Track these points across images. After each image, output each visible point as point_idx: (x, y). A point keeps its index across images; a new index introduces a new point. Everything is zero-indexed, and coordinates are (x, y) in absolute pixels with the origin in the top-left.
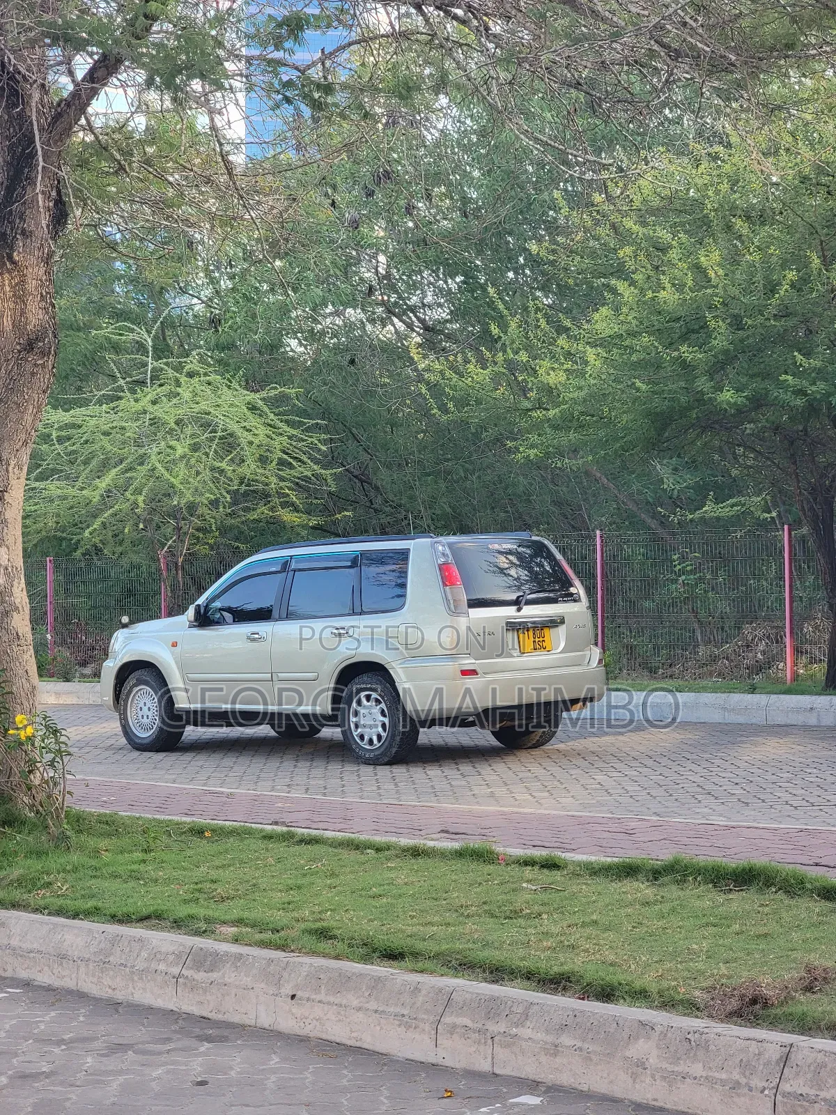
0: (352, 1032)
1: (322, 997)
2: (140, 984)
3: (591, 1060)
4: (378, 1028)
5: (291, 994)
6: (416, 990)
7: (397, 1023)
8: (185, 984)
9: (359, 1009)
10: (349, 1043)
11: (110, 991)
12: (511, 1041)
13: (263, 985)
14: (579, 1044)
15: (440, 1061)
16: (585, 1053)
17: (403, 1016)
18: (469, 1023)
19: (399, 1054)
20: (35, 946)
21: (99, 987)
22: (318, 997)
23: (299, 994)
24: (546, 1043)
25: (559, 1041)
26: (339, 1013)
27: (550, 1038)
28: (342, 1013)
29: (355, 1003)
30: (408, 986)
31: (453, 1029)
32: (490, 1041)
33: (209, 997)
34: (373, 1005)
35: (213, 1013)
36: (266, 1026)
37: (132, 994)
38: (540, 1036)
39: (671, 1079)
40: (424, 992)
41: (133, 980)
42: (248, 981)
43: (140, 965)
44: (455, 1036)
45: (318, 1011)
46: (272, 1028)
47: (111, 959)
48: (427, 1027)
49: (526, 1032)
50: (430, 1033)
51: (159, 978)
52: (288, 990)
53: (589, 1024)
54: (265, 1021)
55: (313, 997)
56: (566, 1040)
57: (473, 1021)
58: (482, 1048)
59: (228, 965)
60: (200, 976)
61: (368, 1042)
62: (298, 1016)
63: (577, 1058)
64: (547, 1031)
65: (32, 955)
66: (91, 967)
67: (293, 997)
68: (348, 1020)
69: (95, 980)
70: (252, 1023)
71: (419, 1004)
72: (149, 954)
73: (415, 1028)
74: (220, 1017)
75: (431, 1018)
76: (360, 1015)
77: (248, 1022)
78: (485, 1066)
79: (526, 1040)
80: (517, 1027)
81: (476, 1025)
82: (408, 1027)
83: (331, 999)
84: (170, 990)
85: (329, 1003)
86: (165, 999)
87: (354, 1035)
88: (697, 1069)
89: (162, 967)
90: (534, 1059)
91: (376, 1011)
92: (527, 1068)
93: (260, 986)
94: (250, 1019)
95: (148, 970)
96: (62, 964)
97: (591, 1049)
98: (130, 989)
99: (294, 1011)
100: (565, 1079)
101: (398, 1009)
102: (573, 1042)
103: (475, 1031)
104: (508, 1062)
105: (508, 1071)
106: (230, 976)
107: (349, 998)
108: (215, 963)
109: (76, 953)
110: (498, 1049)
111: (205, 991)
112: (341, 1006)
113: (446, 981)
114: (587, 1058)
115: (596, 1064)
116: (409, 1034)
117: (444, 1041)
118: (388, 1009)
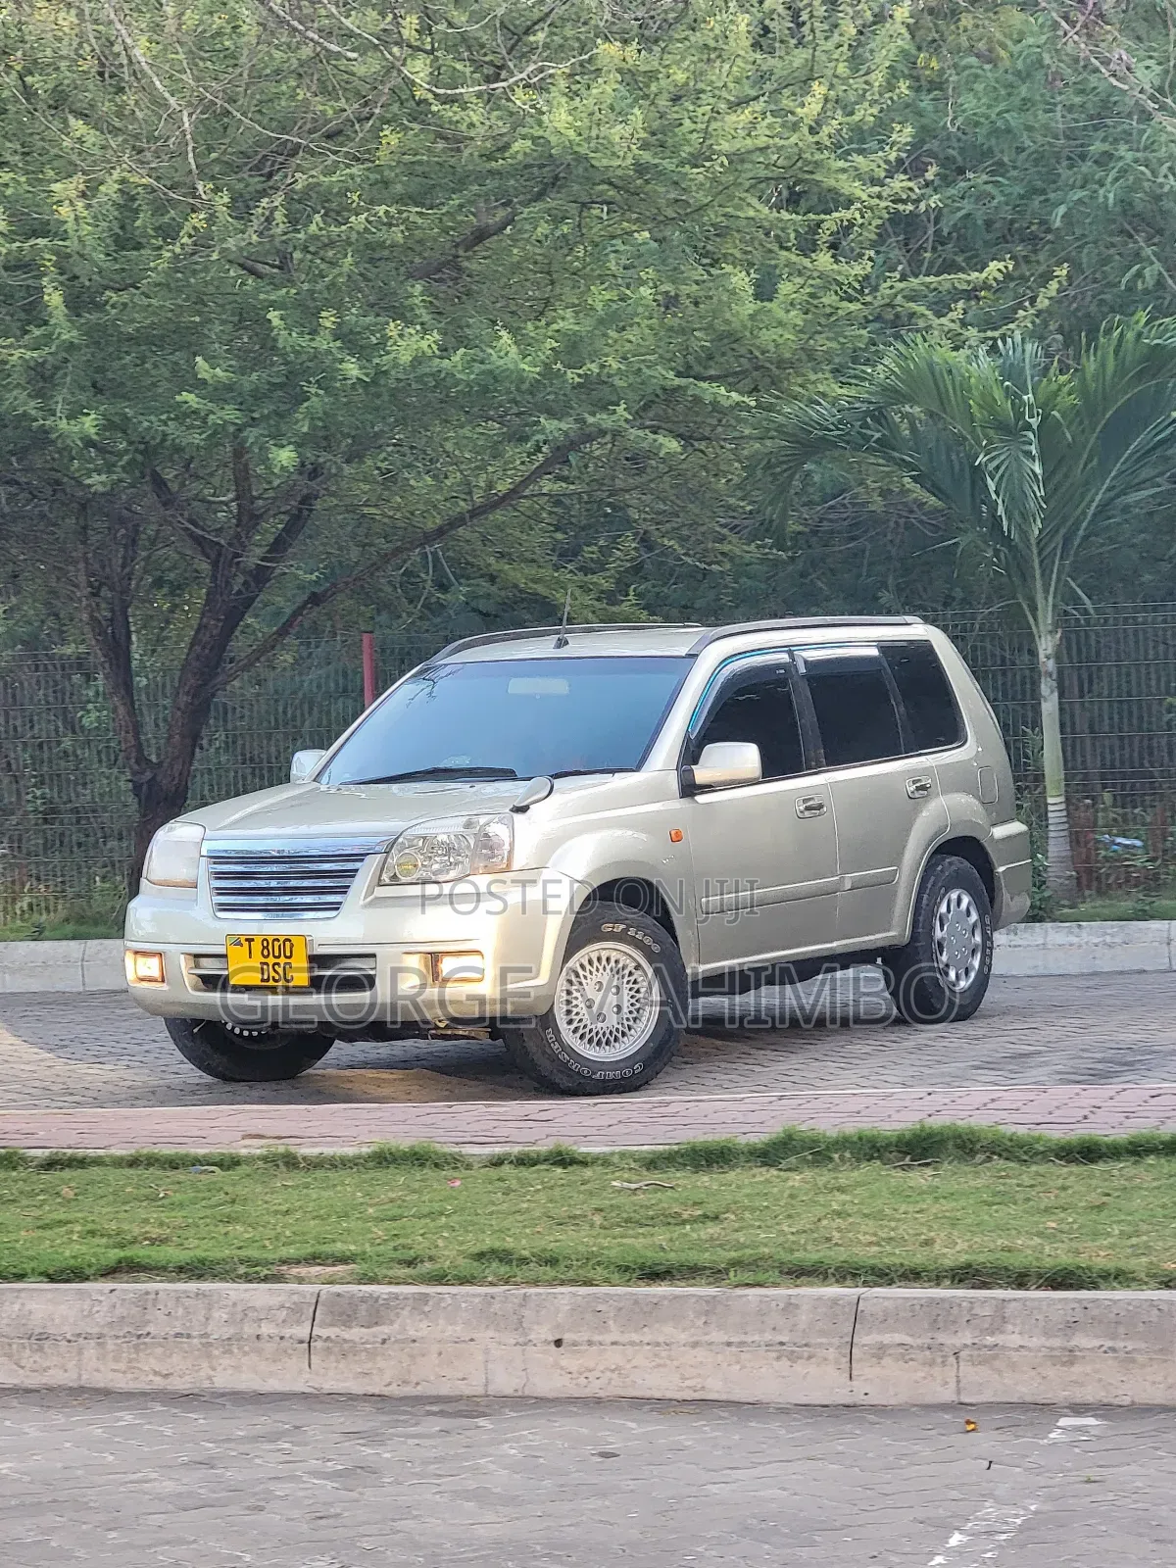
0: (684, 1378)
1: (615, 1336)
2: (226, 1361)
3: (1134, 1361)
4: (736, 1367)
5: (552, 1338)
6: (790, 1307)
7: (774, 1355)
8: (326, 1350)
9: (695, 1345)
10: (679, 1396)
11: (158, 1379)
12: (989, 1355)
13: (491, 1333)
14: (1109, 1343)
15: (860, 1399)
16: (1122, 1355)
17: (782, 1344)
18: (908, 1340)
19: (779, 1399)
21: (130, 1376)
22: (608, 1338)
23: (567, 1337)
24: (1052, 1349)
25: (1073, 1343)
26: (656, 1355)
27: (1056, 1342)
28: (664, 1354)
29: (683, 1337)
30: (774, 1304)
31: (880, 1352)
32: (952, 1359)
33: (381, 1364)
34: (717, 1336)
35: (394, 1386)
36: (509, 1391)
37: (210, 1378)
38: (1035, 1342)
40: (805, 1307)
41: (209, 1356)
42: (458, 1329)
43: (218, 1331)
44: (887, 1361)
45: (614, 1357)
46: (520, 1394)
47: (151, 1328)
48: (832, 1353)
49: (1013, 1339)
50: (837, 1362)
51: (269, 1347)
52: (544, 1333)
53: (1112, 1316)
54: (506, 1383)
55: (596, 1338)
56: (1081, 1341)
57: (913, 1336)
58: (937, 1371)
59: (405, 1313)
60: (355, 1333)
61: (716, 1389)
62: (573, 1369)
63: (1110, 1362)
64: (1047, 1334)
66: (110, 1346)
67: (558, 1343)
68: (675, 1363)
69: (122, 1366)
70: (480, 1391)
71: (802, 1326)
72: (231, 1313)
73: (810, 1358)
74: (408, 1390)
75: (836, 1341)
76: (700, 1352)
77: (468, 1392)
78: (948, 1395)
79: (1017, 1350)
80: (992, 1334)
81: (920, 1341)
82: (793, 1358)
83: (635, 1337)
84: (296, 1362)
85: (632, 1343)
86: (292, 1376)
87: (688, 1383)
89: (266, 1329)
90: (1033, 1373)
91: (729, 1344)
92: (1026, 1387)
93: (485, 1336)
94: (474, 1386)
95: (238, 1338)
96: (41, 1349)
97: (1129, 1348)
98: (205, 1371)
99: (564, 1363)
100: (1090, 1394)
101: (768, 1336)
102: (1096, 1343)
103: (921, 1348)
104: (985, 1384)
105: (987, 1396)
106: (418, 1328)
107: (668, 1331)
108: (377, 1313)
109: (66, 1329)
110: (965, 1368)
111: (372, 1355)
112: (658, 1344)
113: (833, 1291)
114: (1128, 1360)
115: (1143, 1366)
116: (800, 1368)
117: (864, 1369)
118: (749, 1339)
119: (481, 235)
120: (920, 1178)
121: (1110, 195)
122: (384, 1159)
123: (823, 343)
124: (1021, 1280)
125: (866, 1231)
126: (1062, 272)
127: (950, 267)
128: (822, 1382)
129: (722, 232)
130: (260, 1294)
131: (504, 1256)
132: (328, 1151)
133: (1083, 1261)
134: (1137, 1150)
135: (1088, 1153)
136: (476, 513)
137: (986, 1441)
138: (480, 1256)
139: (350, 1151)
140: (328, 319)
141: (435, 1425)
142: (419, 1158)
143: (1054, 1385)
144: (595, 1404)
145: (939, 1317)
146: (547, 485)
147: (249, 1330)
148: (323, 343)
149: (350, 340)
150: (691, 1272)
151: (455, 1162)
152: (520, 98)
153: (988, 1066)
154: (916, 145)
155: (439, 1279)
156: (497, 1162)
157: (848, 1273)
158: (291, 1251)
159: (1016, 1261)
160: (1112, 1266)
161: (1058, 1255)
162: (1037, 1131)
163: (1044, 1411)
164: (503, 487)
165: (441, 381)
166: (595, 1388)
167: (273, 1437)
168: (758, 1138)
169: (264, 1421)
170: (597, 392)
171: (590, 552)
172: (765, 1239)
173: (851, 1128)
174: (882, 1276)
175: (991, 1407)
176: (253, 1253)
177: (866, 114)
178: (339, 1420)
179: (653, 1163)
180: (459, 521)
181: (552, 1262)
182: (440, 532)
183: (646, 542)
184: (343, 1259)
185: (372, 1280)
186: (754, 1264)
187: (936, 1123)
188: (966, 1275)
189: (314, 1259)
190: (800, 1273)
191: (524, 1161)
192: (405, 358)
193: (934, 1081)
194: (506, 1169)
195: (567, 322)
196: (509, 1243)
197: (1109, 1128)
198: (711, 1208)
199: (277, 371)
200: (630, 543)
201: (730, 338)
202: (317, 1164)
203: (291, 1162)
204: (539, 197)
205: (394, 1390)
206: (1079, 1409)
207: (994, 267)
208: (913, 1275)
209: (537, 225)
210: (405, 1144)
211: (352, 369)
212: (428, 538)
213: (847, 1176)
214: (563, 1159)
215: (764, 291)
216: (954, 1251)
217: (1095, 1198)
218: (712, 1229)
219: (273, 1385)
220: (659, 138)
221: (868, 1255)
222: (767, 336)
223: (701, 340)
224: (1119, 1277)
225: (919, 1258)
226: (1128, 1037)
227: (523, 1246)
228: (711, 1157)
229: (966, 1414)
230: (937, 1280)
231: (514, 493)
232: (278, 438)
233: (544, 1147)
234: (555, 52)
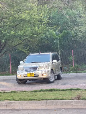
0: (34, 108)
2: (0, 107)
4: (38, 107)
6: (42, 102)
7: (40, 106)
8: (8, 106)
23: (26, 105)
25: (62, 104)
29: (34, 104)
34: (36, 104)
38: (60, 104)
39: (77, 106)
42: (17, 104)
45: (29, 106)
48: (45, 105)
49: (58, 104)
52: (24, 104)
54: (21, 108)
57: (51, 104)
58: (53, 106)
60: (10, 105)
61: (36, 108)
68: (33, 106)
76: (35, 106)
80: (56, 104)
82: (42, 106)
86: (5, 108)
88: (79, 104)
89: (3, 105)
92: (59, 107)
93: (19, 105)
94: (19, 109)
95: (1, 105)
99: (25, 107)
100: (64, 108)
101: (40, 104)
102: (64, 104)
104: (56, 107)
105: (56, 108)
106: (14, 104)
107: (33, 104)
108: (11, 103)
110: (55, 106)
111: (11, 106)
113: (45, 101)
114: (66, 105)
119: (17, 25)
120: (51, 92)
121: (63, 21)
122: (12, 92)
123: (43, 32)
124: (58, 100)
125: (47, 96)
126: (60, 27)
127: (52, 26)
128: (44, 107)
129: (35, 24)
130: (3, 102)
131: (21, 99)
132: (8, 91)
133: (63, 98)
134: (67, 90)
135: (63, 90)
136: (18, 45)
137: (56, 111)
138: (19, 99)
139: (9, 91)
140: (6, 31)
141: (16, 111)
142: (14, 92)
143: (61, 107)
144: (28, 109)
145: (53, 103)
146: (23, 43)
147: (2, 105)
148: (6, 33)
149: (8, 32)
150: (34, 100)
151: (17, 92)
152: (20, 15)
153: (56, 84)
154: (49, 17)
155: (16, 101)
156: (20, 92)
157: (46, 100)
158: (5, 99)
159: (58, 98)
161: (61, 98)
163: (61, 109)
164: (19, 43)
165: (15, 35)
166: (27, 108)
167: (4, 113)
168: (39, 90)
170: (26, 36)
171: (26, 48)
172: (40, 97)
173: (46, 89)
174: (48, 100)
176: (2, 99)
177: (45, 16)
178: (9, 111)
179: (31, 92)
180: (16, 45)
181: (24, 99)
182: (15, 46)
184: (9, 99)
185: (11, 101)
186: (39, 99)
187: (52, 88)
188: (54, 99)
189: (7, 99)
190: (42, 100)
191: (22, 92)
192: (12, 34)
193: (52, 85)
194: (21, 93)
195: (24, 31)
196: (21, 98)
197: (65, 89)
198: (36, 95)
199: (2, 35)
200: (29, 47)
201: (36, 32)
202: (7, 92)
203: (5, 92)
204: (22, 22)
205: (13, 109)
206: (63, 109)
207: (55, 26)
208: (51, 100)
209: (22, 24)
210: (13, 91)
211: (8, 34)
213: (46, 92)
214: (25, 92)
215: (38, 28)
216: (54, 98)
217: (64, 94)
218: (36, 97)
219: (4, 109)
220: (30, 17)
221: (47, 98)
222: (39, 32)
223: (34, 32)
224: (66, 99)
225: (51, 98)
226: (66, 82)
228: (36, 91)
229: (55, 110)
230: (52, 100)
231: (20, 43)
232: (3, 40)
233: (23, 91)
234: (23, 11)
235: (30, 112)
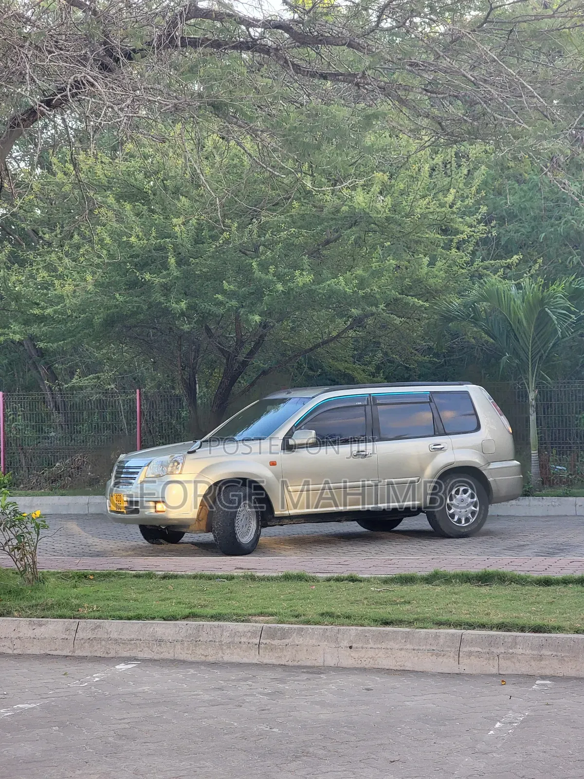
0: (397, 662)
1: (371, 645)
2: (228, 651)
3: (564, 660)
4: (416, 658)
5: (348, 645)
6: (437, 637)
7: (431, 654)
8: (266, 648)
9: (401, 649)
10: (395, 668)
11: (203, 657)
12: (510, 657)
13: (326, 643)
14: (555, 653)
15: (462, 671)
16: (560, 658)
17: (433, 650)
18: (480, 650)
19: (432, 671)
20: (133, 637)
21: (193, 656)
22: (369, 646)
23: (354, 645)
24: (534, 655)
25: (542, 653)
26: (387, 653)
27: (535, 652)
28: (390, 652)
29: (397, 646)
30: (431, 635)
31: (470, 654)
32: (497, 658)
33: (285, 653)
34: (409, 646)
35: (290, 662)
36: (332, 665)
37: (222, 657)
38: (528, 652)
40: (442, 637)
41: (222, 649)
42: (314, 642)
43: (225, 640)
44: (472, 657)
45: (371, 653)
46: (336, 666)
47: (201, 638)
48: (452, 654)
49: (519, 651)
50: (454, 657)
51: (244, 646)
52: (345, 643)
53: (556, 643)
54: (331, 662)
55: (365, 646)
56: (546, 652)
57: (482, 649)
58: (491, 662)
59: (295, 635)
60: (276, 642)
61: (409, 666)
62: (356, 657)
63: (555, 660)
64: (532, 649)
65: (133, 642)
66: (186, 644)
67: (351, 647)
68: (394, 656)
69: (190, 652)
70: (322, 664)
71: (441, 644)
72: (230, 634)
73: (444, 656)
74: (295, 663)
75: (453, 650)
76: (403, 652)
77: (317, 664)
78: (495, 671)
79: (521, 655)
80: (512, 649)
81: (485, 651)
82: (438, 655)
83: (379, 646)
84: (254, 652)
85: (378, 648)
86: (252, 657)
89: (243, 640)
90: (527, 663)
91: (414, 650)
92: (524, 669)
93: (324, 644)
94: (319, 662)
95: (233, 642)
96: (160, 645)
97: (563, 655)
98: (220, 654)
99: (352, 655)
100: (548, 672)
101: (428, 648)
102: (550, 653)
103: (485, 653)
104: (508, 667)
105: (509, 672)
106: (299, 640)
107: (391, 644)
108: (284, 635)
109: (170, 638)
110: (501, 661)
111: (282, 650)
112: (387, 649)
113: (452, 631)
114: (562, 660)
115: (568, 662)
116: (440, 659)
117: (464, 661)
118: (421, 648)
119: (328, 242)
120: (484, 590)
121: (561, 230)
122: (287, 578)
123: (452, 284)
124: (522, 629)
125: (465, 609)
126: (540, 261)
127: (500, 257)
128: (448, 664)
129: (417, 242)
130: (241, 627)
131: (331, 615)
132: (267, 574)
133: (545, 622)
134: (566, 582)
135: (547, 582)
136: (325, 343)
137: (509, 689)
138: (322, 614)
139: (275, 575)
140: (272, 269)
141: (305, 676)
142: (300, 578)
143: (534, 668)
144: (364, 670)
145: (492, 642)
146: (351, 333)
147: (237, 640)
148: (270, 277)
149: (280, 277)
150: (400, 622)
151: (314, 579)
152: (345, 192)
153: (509, 549)
154: (489, 213)
155: (308, 622)
156: (329, 580)
157: (458, 625)
158: (250, 611)
159: (521, 622)
160: (555, 624)
161: (537, 620)
162: (528, 574)
163: (531, 678)
164: (334, 334)
165: (311, 292)
166: (364, 664)
167: (246, 680)
168: (425, 574)
169: (242, 674)
170: (370, 299)
171: (367, 358)
172: (428, 611)
173: (458, 571)
174: (471, 626)
175: (510, 676)
176: (239, 612)
177: (470, 202)
178: (270, 674)
179: (386, 581)
180: (318, 346)
181: (348, 617)
182: (311, 349)
183: (386, 354)
184: (272, 615)
185: (282, 623)
186: (423, 620)
187: (491, 570)
188: (501, 627)
189: (261, 614)
190: (440, 624)
191: (338, 580)
192: (301, 284)
193: (489, 554)
194: (332, 582)
195: (359, 272)
196: (333, 610)
197: (555, 573)
198: (407, 598)
199: (252, 288)
200: (380, 355)
201: (419, 281)
202: (263, 579)
203: (253, 578)
204: (350, 228)
205: (290, 663)
206: (543, 677)
207: (515, 257)
208: (483, 626)
210: (295, 572)
211: (280, 287)
212: (306, 352)
213: (458, 588)
214: (353, 579)
215: (432, 264)
216: (497, 617)
217: (550, 599)
218: (408, 607)
219: (245, 660)
220: (394, 209)
221: (465, 618)
222: (431, 281)
223: (407, 281)
224: (559, 629)
225: (485, 620)
226: (561, 540)
227: (337, 611)
228: (407, 580)
229: (502, 678)
230: (491, 628)
231: (338, 336)
232: (252, 312)
233: (346, 575)
234: (359, 176)
235: (377, 681)
